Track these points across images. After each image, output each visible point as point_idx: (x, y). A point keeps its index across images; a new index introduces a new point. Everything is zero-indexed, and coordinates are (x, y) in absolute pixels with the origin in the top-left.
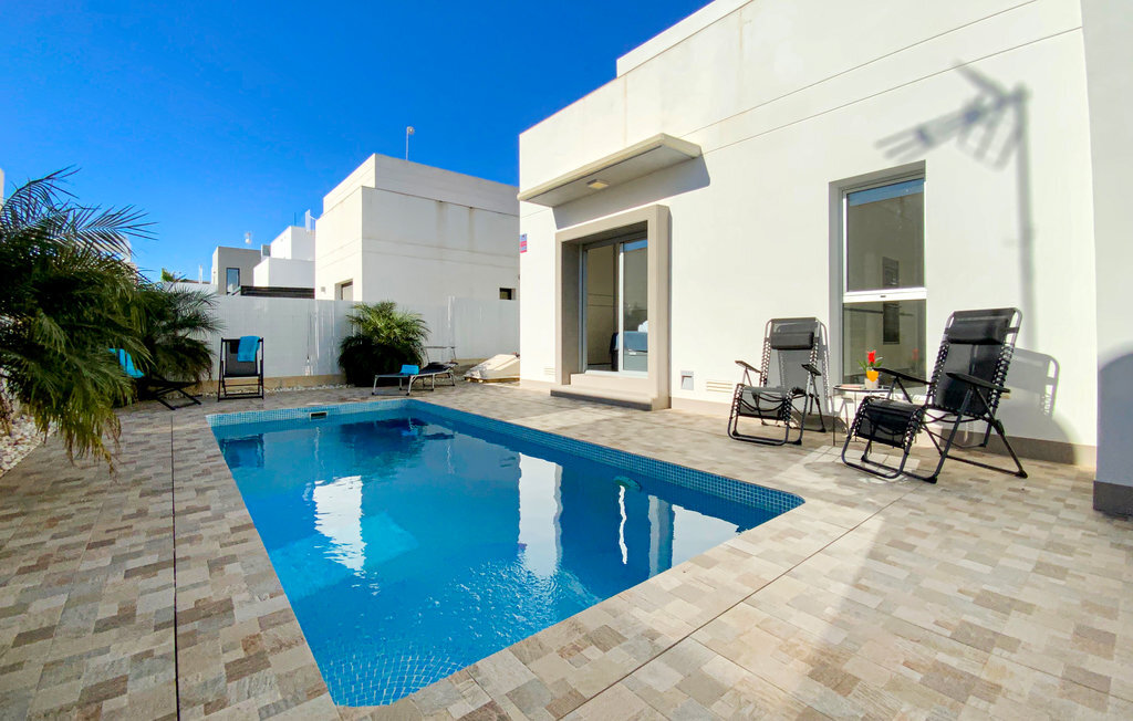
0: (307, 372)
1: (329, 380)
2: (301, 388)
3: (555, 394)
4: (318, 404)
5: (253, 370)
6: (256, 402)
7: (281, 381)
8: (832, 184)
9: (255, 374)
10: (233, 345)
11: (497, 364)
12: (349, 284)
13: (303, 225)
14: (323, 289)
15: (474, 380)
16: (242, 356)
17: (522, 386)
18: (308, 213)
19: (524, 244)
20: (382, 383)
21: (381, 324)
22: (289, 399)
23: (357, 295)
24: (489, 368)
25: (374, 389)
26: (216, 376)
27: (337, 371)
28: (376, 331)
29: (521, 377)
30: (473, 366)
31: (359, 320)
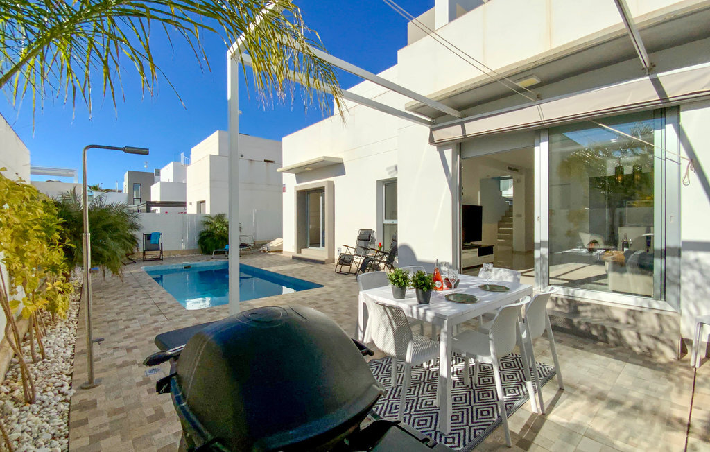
0: (183, 247)
1: (194, 252)
2: (179, 255)
3: (294, 258)
4: (187, 263)
5: (157, 248)
6: (160, 262)
7: (170, 252)
8: (377, 181)
9: (159, 250)
10: (149, 237)
11: (275, 244)
12: (204, 202)
13: (179, 160)
14: (191, 204)
15: (264, 252)
16: (153, 241)
17: (284, 254)
18: (182, 154)
19: (284, 189)
20: (216, 253)
21: (218, 225)
22: (174, 261)
23: (208, 210)
24: (271, 245)
25: (213, 256)
26: (141, 250)
27: (198, 248)
28: (216, 228)
29: (284, 250)
30: (264, 244)
31: (208, 223)
